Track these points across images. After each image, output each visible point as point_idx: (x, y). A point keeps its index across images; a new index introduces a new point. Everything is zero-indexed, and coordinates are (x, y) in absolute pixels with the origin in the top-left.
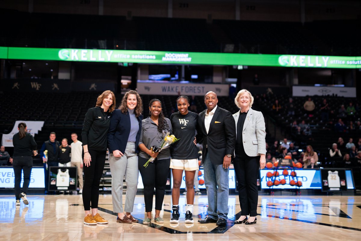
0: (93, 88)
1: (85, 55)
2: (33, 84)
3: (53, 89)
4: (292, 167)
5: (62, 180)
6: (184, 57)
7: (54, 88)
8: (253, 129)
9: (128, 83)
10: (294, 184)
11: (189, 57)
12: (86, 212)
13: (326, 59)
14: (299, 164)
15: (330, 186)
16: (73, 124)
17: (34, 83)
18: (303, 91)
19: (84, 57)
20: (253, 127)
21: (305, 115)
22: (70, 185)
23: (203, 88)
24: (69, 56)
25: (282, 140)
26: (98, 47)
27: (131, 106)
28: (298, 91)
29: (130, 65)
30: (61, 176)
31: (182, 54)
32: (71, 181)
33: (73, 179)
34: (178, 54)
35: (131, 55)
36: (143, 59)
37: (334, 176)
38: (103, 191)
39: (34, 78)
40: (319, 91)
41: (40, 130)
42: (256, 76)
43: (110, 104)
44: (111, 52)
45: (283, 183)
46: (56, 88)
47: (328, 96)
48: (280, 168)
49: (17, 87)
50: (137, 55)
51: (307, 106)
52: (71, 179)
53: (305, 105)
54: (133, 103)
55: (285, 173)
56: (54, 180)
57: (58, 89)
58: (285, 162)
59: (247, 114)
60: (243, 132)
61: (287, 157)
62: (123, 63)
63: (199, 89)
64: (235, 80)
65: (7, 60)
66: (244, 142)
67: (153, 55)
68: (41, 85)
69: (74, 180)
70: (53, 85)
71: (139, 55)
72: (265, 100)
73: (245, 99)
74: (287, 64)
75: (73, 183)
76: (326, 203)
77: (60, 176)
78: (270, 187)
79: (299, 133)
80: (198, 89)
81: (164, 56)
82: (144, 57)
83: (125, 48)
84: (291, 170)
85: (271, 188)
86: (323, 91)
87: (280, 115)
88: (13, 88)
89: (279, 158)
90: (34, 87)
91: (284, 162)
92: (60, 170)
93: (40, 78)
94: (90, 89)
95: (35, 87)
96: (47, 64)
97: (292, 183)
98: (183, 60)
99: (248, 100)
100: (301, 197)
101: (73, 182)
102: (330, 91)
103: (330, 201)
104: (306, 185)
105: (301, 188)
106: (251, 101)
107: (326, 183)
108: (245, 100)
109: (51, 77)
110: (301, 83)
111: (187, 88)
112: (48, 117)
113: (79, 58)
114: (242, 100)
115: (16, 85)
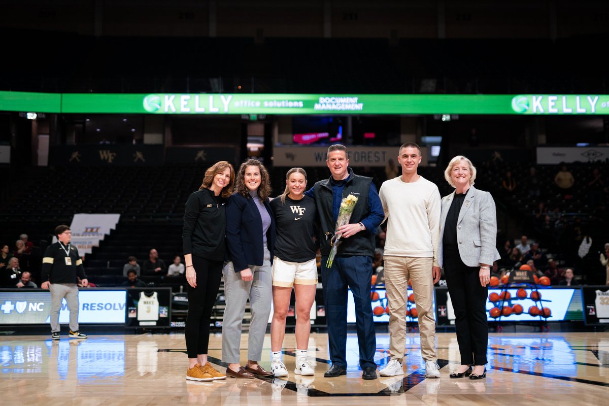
0: (200, 158)
1: (186, 103)
2: (103, 153)
3: (136, 160)
4: (532, 284)
5: (147, 309)
6: (351, 103)
7: (137, 158)
8: (474, 220)
9: (259, 148)
10: (537, 312)
11: (359, 102)
12: (190, 362)
13: (593, 101)
14: (544, 279)
15: (599, 316)
16: (168, 218)
17: (105, 152)
18: (555, 154)
19: (185, 106)
20: (474, 217)
21: (559, 195)
22: (160, 318)
23: (384, 153)
24: (160, 105)
25: (519, 238)
26: (209, 90)
27: (251, 185)
28: (546, 156)
29: (261, 117)
30: (145, 303)
31: (348, 98)
32: (162, 312)
33: (165, 308)
34: (340, 97)
35: (262, 102)
36: (282, 107)
37: (606, 299)
38: (215, 327)
39: (104, 144)
40: (582, 154)
41: (114, 228)
42: (474, 131)
43: (226, 185)
44: (230, 97)
45: (517, 311)
46: (139, 159)
47: (599, 161)
48: (512, 286)
49: (77, 159)
50: (273, 101)
51: (560, 179)
52: (161, 307)
53: (556, 179)
54: (254, 180)
55: (522, 294)
56: (134, 310)
57: (144, 160)
58: (521, 275)
59: (466, 197)
60: (458, 226)
61: (524, 266)
62: (249, 115)
63: (377, 155)
64: (438, 139)
65: (60, 115)
66: (460, 243)
67: (298, 101)
68: (115, 154)
69: (167, 310)
70: (136, 154)
71: (275, 102)
72: (490, 172)
73: (462, 171)
74: (526, 110)
75: (165, 315)
76: (592, 345)
77: (143, 303)
78: (495, 318)
79: (548, 227)
80: (375, 156)
81: (318, 102)
82: (284, 105)
83: (253, 91)
84: (531, 288)
85: (498, 319)
86: (589, 154)
87: (514, 196)
88: (70, 160)
89: (510, 269)
90: (104, 158)
91: (519, 276)
92: (142, 294)
93: (114, 143)
94: (196, 159)
95: (106, 157)
96: (125, 120)
97: (534, 311)
98: (349, 108)
99: (467, 172)
100: (549, 334)
101: (164, 313)
102: (602, 154)
103: (599, 341)
104: (558, 314)
105: (549, 319)
106: (471, 174)
107: (592, 310)
108: (461, 173)
109: (132, 142)
110: (552, 142)
111: (356, 155)
112: (126, 206)
113: (176, 109)
114: (456, 173)
115: (75, 155)
